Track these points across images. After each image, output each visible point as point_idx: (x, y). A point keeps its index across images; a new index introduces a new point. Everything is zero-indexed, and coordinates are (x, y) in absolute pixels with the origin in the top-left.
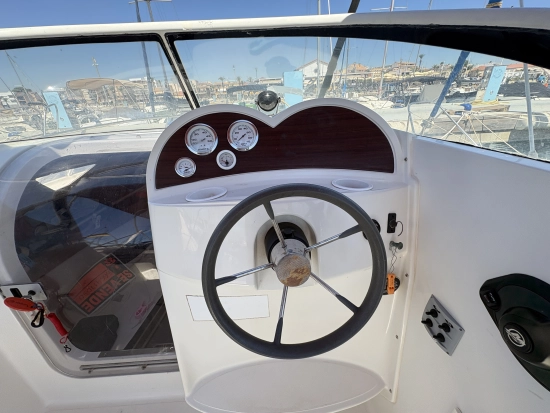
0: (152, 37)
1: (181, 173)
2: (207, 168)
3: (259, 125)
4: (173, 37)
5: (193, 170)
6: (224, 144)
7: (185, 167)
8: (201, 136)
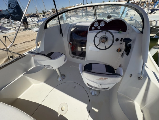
0: (93, 6)
1: (92, 29)
2: (96, 28)
3: (105, 22)
4: (95, 6)
5: (94, 29)
6: (99, 25)
7: (93, 28)
8: (96, 23)
